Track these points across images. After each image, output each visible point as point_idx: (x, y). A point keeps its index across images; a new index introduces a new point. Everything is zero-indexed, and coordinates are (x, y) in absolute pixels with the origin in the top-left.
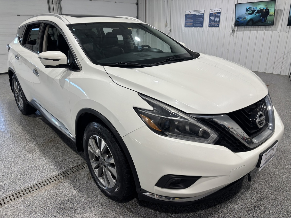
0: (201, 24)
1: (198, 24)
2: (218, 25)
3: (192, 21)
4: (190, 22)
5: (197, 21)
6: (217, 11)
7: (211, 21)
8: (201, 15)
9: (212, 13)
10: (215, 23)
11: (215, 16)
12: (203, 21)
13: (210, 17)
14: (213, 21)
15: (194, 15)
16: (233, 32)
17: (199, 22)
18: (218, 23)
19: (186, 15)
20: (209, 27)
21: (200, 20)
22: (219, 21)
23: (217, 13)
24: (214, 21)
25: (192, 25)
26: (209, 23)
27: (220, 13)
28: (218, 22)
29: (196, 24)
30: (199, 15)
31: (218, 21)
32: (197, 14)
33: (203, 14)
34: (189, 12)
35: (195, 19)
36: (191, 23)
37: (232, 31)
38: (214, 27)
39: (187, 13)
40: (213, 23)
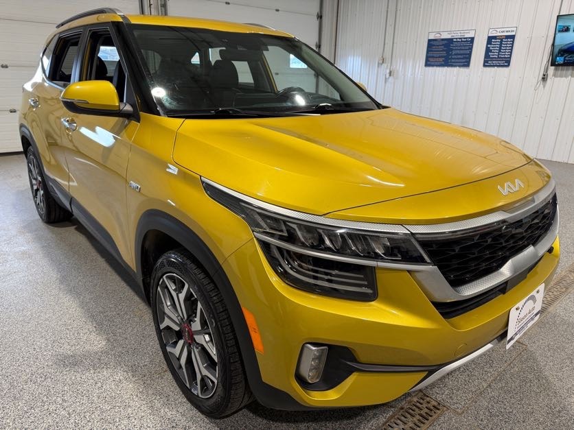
0: (464, 60)
1: (457, 61)
2: (507, 62)
3: (444, 53)
4: (438, 55)
5: (455, 54)
6: (507, 31)
7: (490, 54)
8: (467, 41)
9: (495, 37)
10: (499, 59)
11: (501, 43)
12: (470, 54)
13: (489, 46)
14: (495, 54)
15: (450, 41)
16: (544, 78)
17: (459, 56)
18: (508, 58)
19: (429, 41)
20: (484, 66)
21: (462, 52)
22: (511, 55)
23: (506, 36)
24: (499, 54)
25: (443, 63)
26: (485, 58)
27: (513, 37)
28: (506, 56)
29: (453, 60)
30: (462, 41)
31: (508, 55)
32: (456, 39)
33: (473, 39)
34: (439, 35)
35: (452, 50)
36: (439, 57)
37: (541, 76)
38: (497, 66)
39: (432, 37)
40: (495, 58)
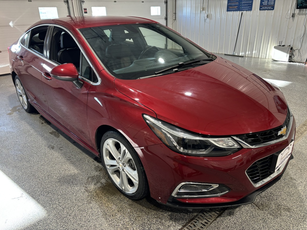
0: (249, 7)
1: (245, 7)
2: (273, 8)
3: (237, 3)
4: (234, 5)
5: (243, 4)
7: (263, 3)
10: (268, 5)
12: (252, 3)
14: (266, 3)
16: (293, 16)
17: (246, 5)
18: (273, 5)
20: (260, 10)
21: (247, 2)
24: (268, 3)
25: (237, 9)
26: (260, 5)
29: (242, 7)
31: (273, 3)
35: (242, 1)
37: (291, 15)
38: (267, 10)
40: (266, 5)
